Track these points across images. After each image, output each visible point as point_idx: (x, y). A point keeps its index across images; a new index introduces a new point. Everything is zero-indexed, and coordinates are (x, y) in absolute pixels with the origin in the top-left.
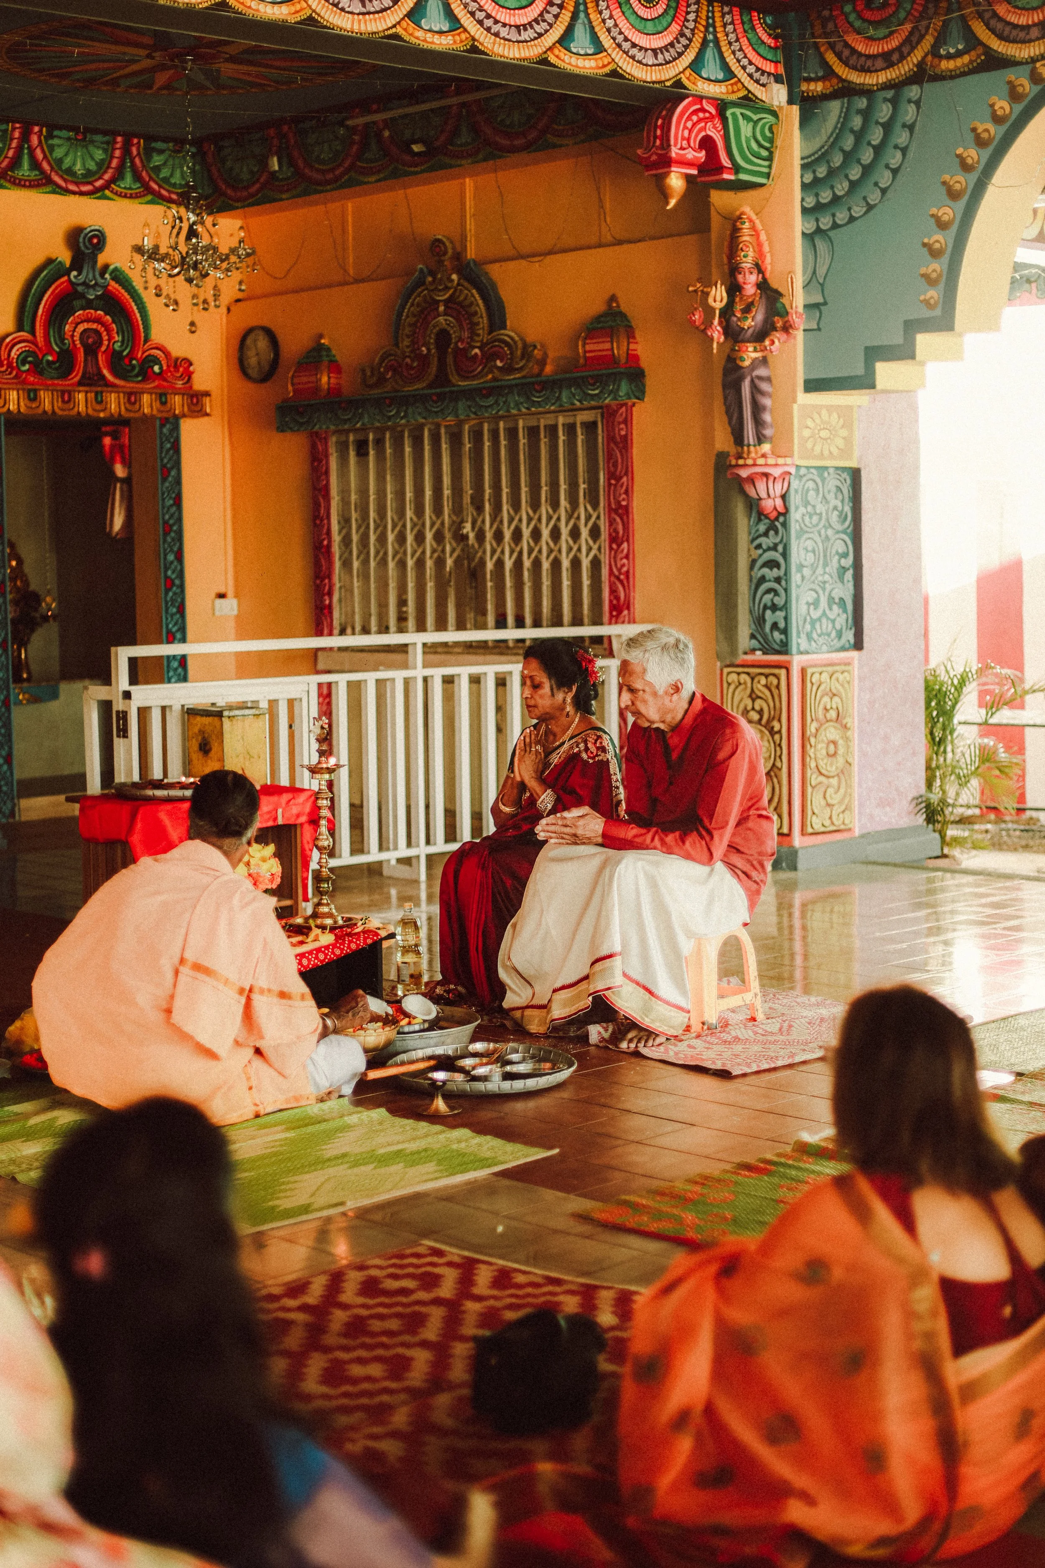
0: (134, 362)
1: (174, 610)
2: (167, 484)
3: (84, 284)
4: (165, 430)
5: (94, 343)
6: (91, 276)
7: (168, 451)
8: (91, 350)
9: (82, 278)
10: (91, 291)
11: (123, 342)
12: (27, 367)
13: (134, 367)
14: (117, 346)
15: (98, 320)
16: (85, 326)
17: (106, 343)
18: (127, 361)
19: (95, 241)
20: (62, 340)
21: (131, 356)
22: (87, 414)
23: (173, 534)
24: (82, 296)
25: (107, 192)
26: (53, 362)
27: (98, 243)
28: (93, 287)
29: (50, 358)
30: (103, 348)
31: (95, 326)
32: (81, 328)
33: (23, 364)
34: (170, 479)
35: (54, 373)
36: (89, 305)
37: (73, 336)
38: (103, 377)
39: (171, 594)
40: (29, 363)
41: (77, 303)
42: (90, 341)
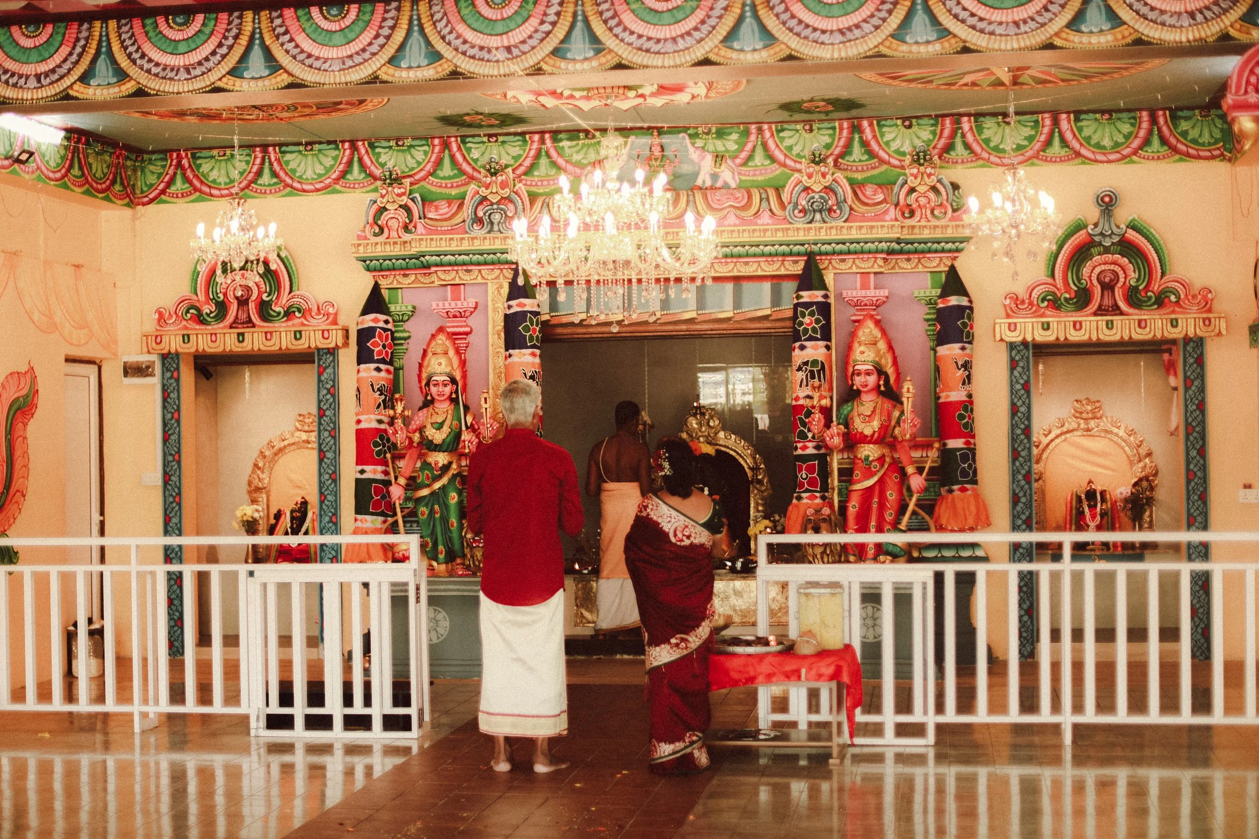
0: (1150, 294)
1: (1196, 497)
2: (1191, 392)
3: (1102, 234)
4: (1188, 348)
5: (1111, 280)
6: (1107, 227)
7: (1191, 365)
8: (1108, 287)
9: (1098, 230)
10: (1108, 239)
11: (1138, 280)
12: (1046, 303)
13: (1150, 298)
14: (1133, 283)
15: (1115, 263)
16: (1103, 267)
17: (1122, 280)
18: (1143, 294)
19: (1107, 199)
20: (1079, 280)
21: (1147, 289)
22: (1098, 339)
23: (1195, 434)
24: (1100, 244)
25: (1134, 158)
26: (1071, 299)
27: (1111, 200)
28: (1110, 236)
29: (1067, 296)
30: (1120, 284)
31: (1112, 267)
32: (1098, 270)
33: (1043, 300)
34: (1193, 388)
35: (1070, 307)
36: (1107, 250)
37: (1090, 277)
38: (1118, 308)
39: (1193, 484)
40: (1049, 301)
41: (1094, 251)
42: (1107, 280)
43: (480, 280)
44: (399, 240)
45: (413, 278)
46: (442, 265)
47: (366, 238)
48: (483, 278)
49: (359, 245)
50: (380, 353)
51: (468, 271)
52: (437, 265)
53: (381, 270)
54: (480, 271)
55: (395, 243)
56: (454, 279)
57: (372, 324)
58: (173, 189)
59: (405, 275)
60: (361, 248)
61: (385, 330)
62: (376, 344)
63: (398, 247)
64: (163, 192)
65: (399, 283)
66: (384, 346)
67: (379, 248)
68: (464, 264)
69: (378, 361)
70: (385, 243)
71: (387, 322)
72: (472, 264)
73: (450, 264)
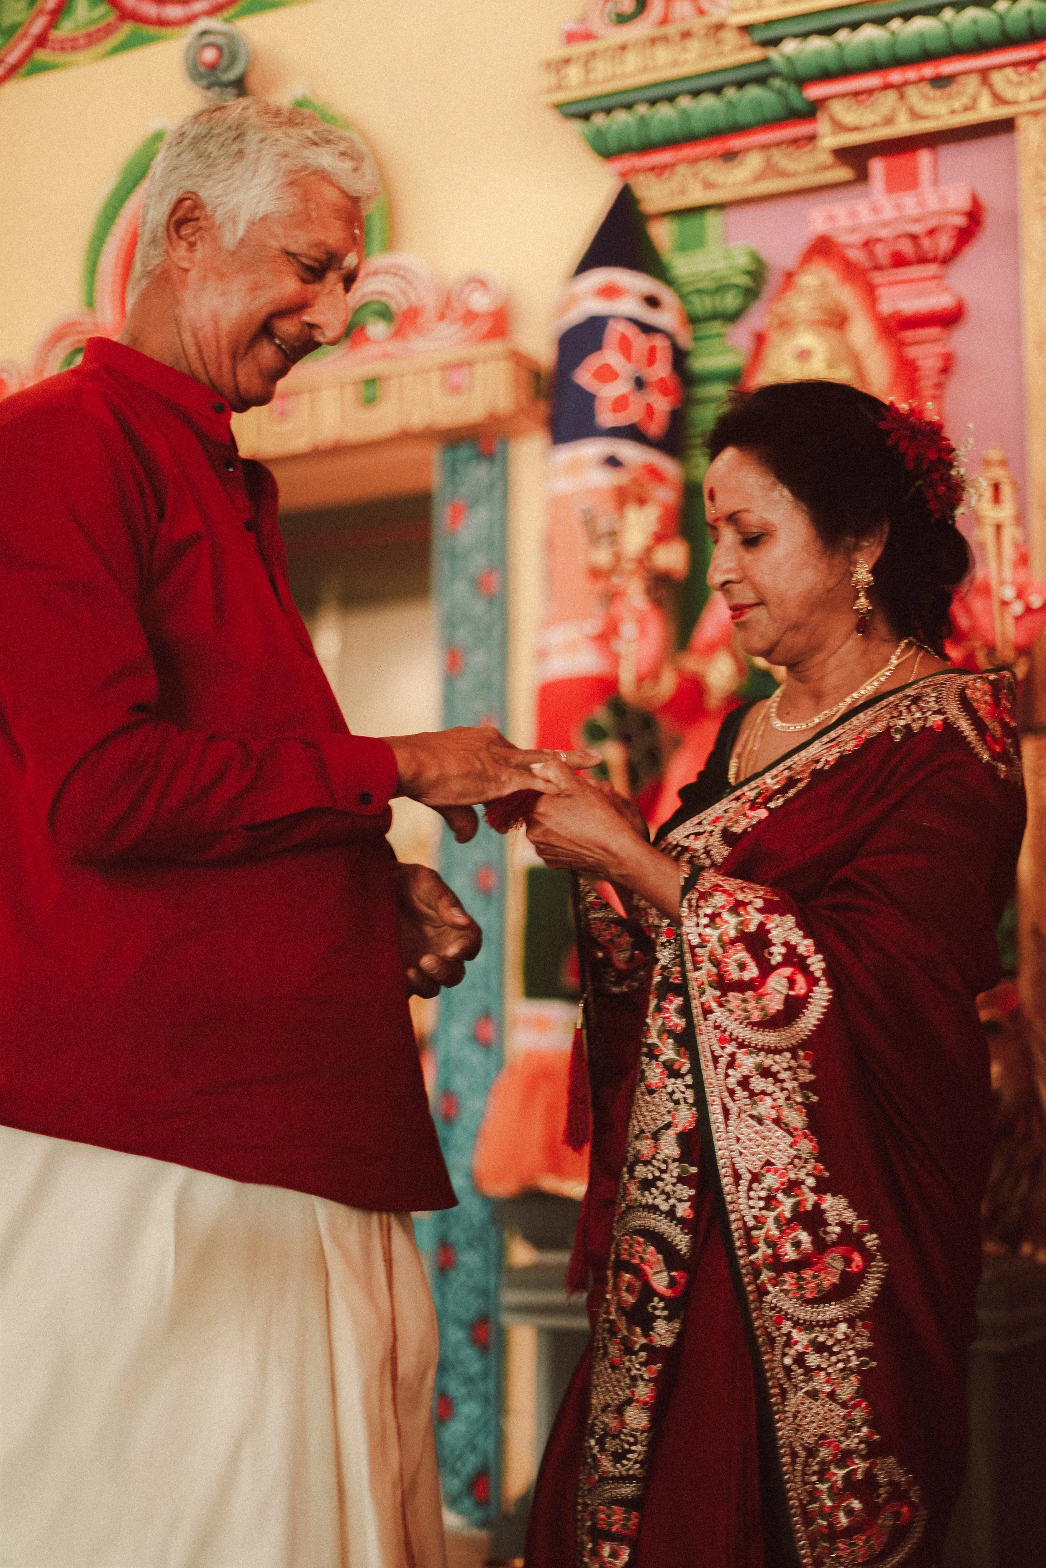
43: (986, 111)
44: (698, 24)
45: (754, 162)
46: (845, 72)
47: (588, 36)
48: (999, 99)
49: (567, 61)
50: (620, 404)
51: (941, 82)
52: (826, 75)
53: (648, 147)
54: (984, 74)
55: (686, 35)
56: (889, 121)
57: (598, 307)
58: (66, 28)
59: (730, 156)
60: (574, 73)
61: (647, 329)
62: (607, 374)
63: (694, 46)
64: (41, 41)
65: (708, 185)
66: (640, 383)
67: (632, 61)
68: (927, 56)
69: (616, 433)
70: (653, 41)
71: (652, 302)
72: (955, 51)
73: (874, 66)
